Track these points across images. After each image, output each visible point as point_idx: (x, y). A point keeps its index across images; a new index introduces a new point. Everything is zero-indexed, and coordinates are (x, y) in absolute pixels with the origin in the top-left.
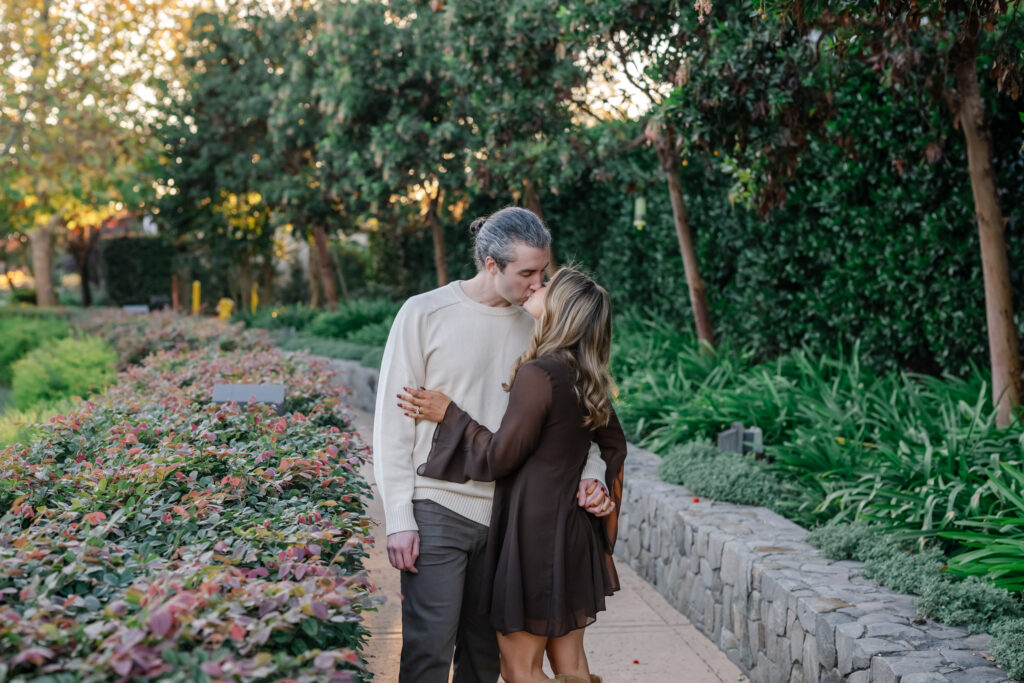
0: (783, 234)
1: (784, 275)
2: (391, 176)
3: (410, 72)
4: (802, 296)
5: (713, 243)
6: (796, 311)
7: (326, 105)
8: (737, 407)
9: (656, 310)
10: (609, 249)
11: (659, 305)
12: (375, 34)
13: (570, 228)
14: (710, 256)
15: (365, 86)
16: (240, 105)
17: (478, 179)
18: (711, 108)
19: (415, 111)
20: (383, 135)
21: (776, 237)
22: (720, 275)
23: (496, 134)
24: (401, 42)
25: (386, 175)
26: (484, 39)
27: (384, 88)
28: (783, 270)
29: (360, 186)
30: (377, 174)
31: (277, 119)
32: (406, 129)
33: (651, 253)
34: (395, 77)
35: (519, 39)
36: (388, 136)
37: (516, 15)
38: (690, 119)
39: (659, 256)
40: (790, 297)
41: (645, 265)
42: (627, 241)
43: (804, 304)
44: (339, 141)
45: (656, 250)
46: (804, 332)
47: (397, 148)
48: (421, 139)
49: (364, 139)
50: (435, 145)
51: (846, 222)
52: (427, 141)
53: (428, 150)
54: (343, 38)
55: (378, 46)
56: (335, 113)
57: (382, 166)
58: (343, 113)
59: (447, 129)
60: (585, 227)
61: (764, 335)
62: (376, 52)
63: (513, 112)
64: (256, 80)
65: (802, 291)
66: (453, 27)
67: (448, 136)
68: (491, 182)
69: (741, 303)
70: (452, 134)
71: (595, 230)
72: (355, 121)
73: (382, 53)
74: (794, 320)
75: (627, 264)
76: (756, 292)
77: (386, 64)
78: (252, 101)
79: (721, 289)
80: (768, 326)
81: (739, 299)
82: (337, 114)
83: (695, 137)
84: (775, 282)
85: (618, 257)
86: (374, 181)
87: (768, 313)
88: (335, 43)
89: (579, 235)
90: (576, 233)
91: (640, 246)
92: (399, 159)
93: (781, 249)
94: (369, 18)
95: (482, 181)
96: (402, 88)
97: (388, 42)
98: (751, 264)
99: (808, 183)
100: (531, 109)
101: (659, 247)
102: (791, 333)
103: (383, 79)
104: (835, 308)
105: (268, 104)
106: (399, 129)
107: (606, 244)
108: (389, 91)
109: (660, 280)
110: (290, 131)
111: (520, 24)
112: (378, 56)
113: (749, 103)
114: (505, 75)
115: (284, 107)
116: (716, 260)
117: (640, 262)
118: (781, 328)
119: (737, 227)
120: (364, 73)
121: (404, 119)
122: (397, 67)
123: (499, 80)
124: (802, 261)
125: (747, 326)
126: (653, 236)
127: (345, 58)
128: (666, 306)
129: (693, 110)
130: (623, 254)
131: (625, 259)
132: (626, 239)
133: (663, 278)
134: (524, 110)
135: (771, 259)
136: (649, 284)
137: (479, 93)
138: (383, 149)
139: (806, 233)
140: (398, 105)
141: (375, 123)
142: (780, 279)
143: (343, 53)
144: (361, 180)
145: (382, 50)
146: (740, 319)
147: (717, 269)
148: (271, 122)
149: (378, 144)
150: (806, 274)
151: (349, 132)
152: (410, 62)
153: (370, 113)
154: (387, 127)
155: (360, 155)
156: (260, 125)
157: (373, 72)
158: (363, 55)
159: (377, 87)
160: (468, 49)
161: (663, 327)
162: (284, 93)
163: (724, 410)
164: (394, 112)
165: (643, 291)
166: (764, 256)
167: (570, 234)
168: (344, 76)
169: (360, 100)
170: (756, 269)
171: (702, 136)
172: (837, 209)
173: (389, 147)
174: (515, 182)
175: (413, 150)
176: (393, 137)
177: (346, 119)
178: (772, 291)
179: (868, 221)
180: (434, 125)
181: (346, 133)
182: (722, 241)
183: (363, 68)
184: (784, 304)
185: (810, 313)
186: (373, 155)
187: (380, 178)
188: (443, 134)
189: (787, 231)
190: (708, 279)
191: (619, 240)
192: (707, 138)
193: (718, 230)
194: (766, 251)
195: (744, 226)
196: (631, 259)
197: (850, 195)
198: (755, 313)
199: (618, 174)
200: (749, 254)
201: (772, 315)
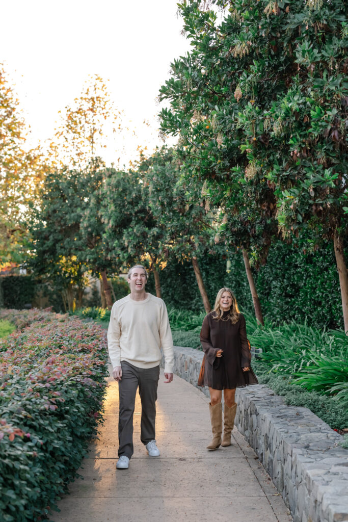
0: (286, 275)
1: (287, 291)
2: (132, 250)
3: (139, 206)
4: (293, 300)
5: (263, 278)
6: (292, 306)
7: (104, 220)
8: (258, 342)
9: (245, 307)
10: (227, 281)
11: (246, 304)
12: (124, 190)
13: (213, 272)
14: (262, 284)
15: (121, 212)
16: (67, 216)
17: (164, 253)
18: (235, 231)
19: (142, 222)
20: (128, 233)
21: (283, 276)
22: (266, 291)
23: (170, 235)
24: (135, 194)
25: (129, 250)
26: (164, 197)
27: (129, 213)
28: (287, 289)
29: (119, 254)
30: (126, 249)
31: (84, 224)
32: (138, 230)
33: (242, 283)
34: (133, 208)
35: (178, 198)
36: (130, 233)
37: (177, 189)
38: (228, 235)
39: (245, 284)
40: (289, 300)
41: (241, 287)
42: (234, 278)
43: (294, 303)
44: (110, 235)
45: (244, 282)
46: (295, 314)
47: (134, 239)
48: (144, 235)
49: (121, 234)
50: (150, 237)
51: (306, 270)
52: (147, 236)
53: (147, 239)
54: (112, 192)
55: (126, 195)
56: (109, 223)
57: (128, 246)
58: (111, 223)
59: (155, 231)
60: (218, 271)
61: (281, 316)
62: (125, 198)
63: (177, 226)
64: (74, 205)
65: (293, 297)
66: (153, 192)
67: (155, 233)
68: (169, 255)
69: (273, 303)
70: (157, 233)
71: (222, 273)
72: (116, 227)
73: (128, 198)
74: (292, 309)
75: (235, 287)
76: (278, 299)
77: (129, 203)
78: (73, 215)
79: (267, 298)
80: (283, 313)
81: (272, 301)
82: (109, 224)
83: (230, 242)
84: (284, 294)
85: (231, 284)
86: (125, 252)
87: (282, 307)
88: (108, 193)
89: (216, 275)
90: (215, 274)
91: (238, 279)
92: (135, 243)
93: (285, 280)
94: (122, 183)
95: (165, 254)
96: (136, 213)
97: (130, 193)
98: (276, 287)
99: (293, 255)
100: (184, 225)
101: (245, 280)
102: (291, 315)
103: (128, 209)
104: (304, 304)
105: (81, 217)
106: (135, 230)
107: (226, 279)
108: (131, 214)
109: (245, 294)
110: (89, 230)
111: (179, 192)
112: (126, 199)
113: (249, 230)
114: (174, 212)
115: (87, 219)
116: (264, 285)
117: (239, 286)
118: (287, 313)
119: (270, 271)
120: (120, 207)
121: (137, 226)
122: (134, 204)
123: (171, 214)
124: (293, 286)
125: (275, 312)
126: (243, 275)
127: (112, 200)
128: (249, 306)
129: (229, 232)
130: (232, 283)
131: (233, 285)
132: (233, 276)
133: (247, 293)
134: (181, 226)
135: (282, 285)
136: (242, 296)
137: (163, 219)
138: (128, 239)
139: (294, 274)
140: (135, 220)
141: (125, 228)
142: (286, 293)
143: (111, 198)
144: (119, 252)
145: (128, 197)
146: (274, 309)
147: (266, 289)
148: (81, 225)
149: (126, 237)
150: (295, 291)
151: (114, 231)
152: (139, 202)
153: (123, 223)
154: (130, 230)
155: (118, 241)
156: (76, 226)
157: (124, 206)
158: (119, 199)
159: (126, 213)
160: (159, 201)
161: (248, 314)
162: (87, 212)
163: (253, 343)
164: (133, 223)
165: (241, 299)
166: (280, 284)
167: (213, 274)
168: (112, 207)
169: (119, 218)
170: (277, 289)
171: (232, 241)
172: (303, 265)
173: (130, 238)
174: (178, 254)
175: (141, 239)
176: (132, 234)
177: (112, 226)
178: (283, 298)
179: (313, 270)
180: (150, 229)
181: (113, 231)
182: (266, 278)
183: (120, 204)
184: (287, 303)
185: (296, 307)
186: (124, 241)
187: (127, 251)
188: (153, 233)
189: (288, 273)
190: (262, 293)
191: (231, 277)
192: (234, 242)
193: (264, 273)
194: (280, 282)
195: (272, 271)
196: (236, 285)
197: (307, 259)
198: (278, 307)
199: (218, 251)
200: (274, 283)
201: (283, 308)
